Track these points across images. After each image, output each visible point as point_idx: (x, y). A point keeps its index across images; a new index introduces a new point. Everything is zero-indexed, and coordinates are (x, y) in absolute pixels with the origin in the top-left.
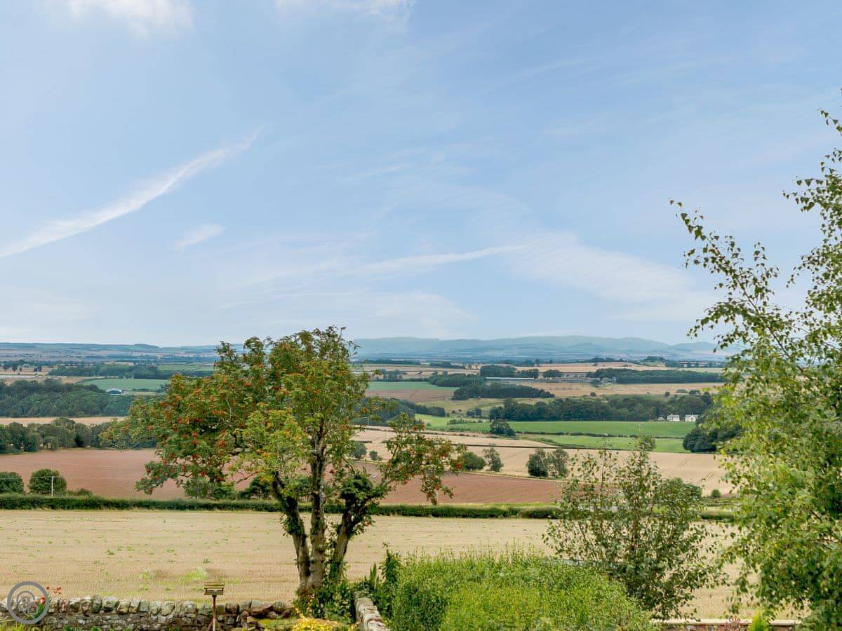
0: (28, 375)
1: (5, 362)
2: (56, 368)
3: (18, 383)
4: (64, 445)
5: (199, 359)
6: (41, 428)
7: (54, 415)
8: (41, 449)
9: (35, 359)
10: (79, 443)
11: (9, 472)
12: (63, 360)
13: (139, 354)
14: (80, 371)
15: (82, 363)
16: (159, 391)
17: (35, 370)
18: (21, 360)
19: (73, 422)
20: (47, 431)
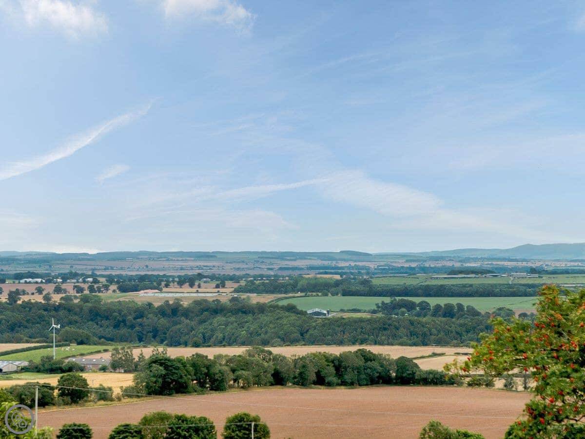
0: (208, 293)
1: (179, 277)
2: (243, 283)
3: (197, 303)
4: (258, 383)
5: (424, 270)
6: (230, 360)
7: (243, 344)
8: (231, 387)
9: (215, 271)
10: (278, 380)
11: (198, 416)
12: (252, 273)
13: (347, 264)
14: (273, 287)
15: (275, 276)
16: (374, 312)
17: (217, 286)
18: (199, 274)
19: (270, 353)
20: (238, 366)
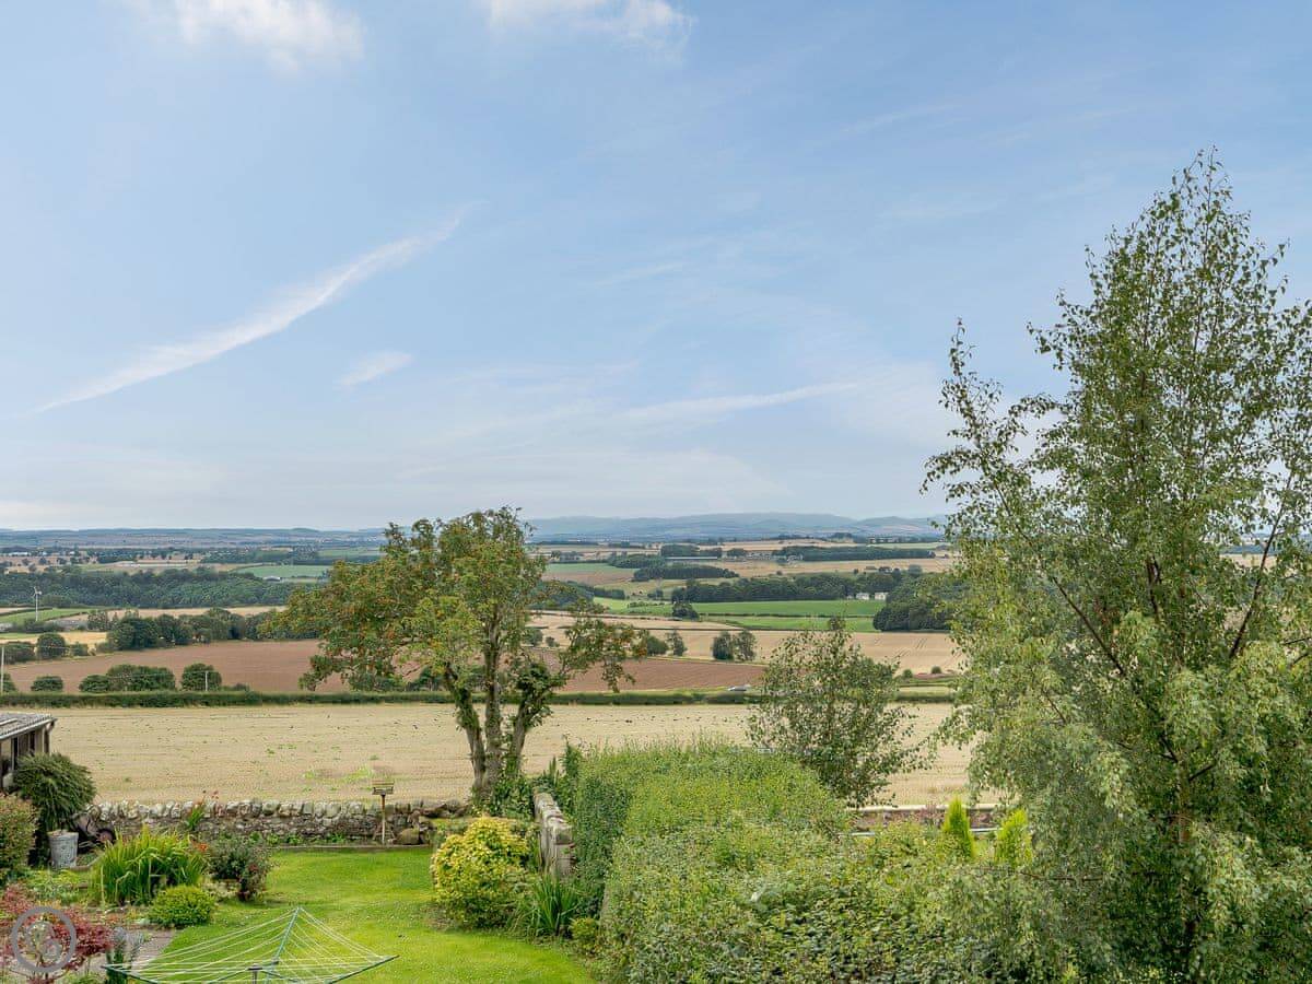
0: (178, 564)
1: (153, 550)
2: (209, 555)
3: (168, 572)
4: (218, 637)
5: (362, 543)
6: (194, 619)
7: (207, 606)
8: (194, 642)
9: (184, 545)
10: (235, 635)
11: (159, 666)
12: (217, 546)
13: (298, 539)
14: (235, 558)
15: (237, 549)
16: (320, 578)
17: (186, 558)
18: (171, 548)
19: (228, 613)
20: (199, 623)
